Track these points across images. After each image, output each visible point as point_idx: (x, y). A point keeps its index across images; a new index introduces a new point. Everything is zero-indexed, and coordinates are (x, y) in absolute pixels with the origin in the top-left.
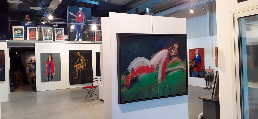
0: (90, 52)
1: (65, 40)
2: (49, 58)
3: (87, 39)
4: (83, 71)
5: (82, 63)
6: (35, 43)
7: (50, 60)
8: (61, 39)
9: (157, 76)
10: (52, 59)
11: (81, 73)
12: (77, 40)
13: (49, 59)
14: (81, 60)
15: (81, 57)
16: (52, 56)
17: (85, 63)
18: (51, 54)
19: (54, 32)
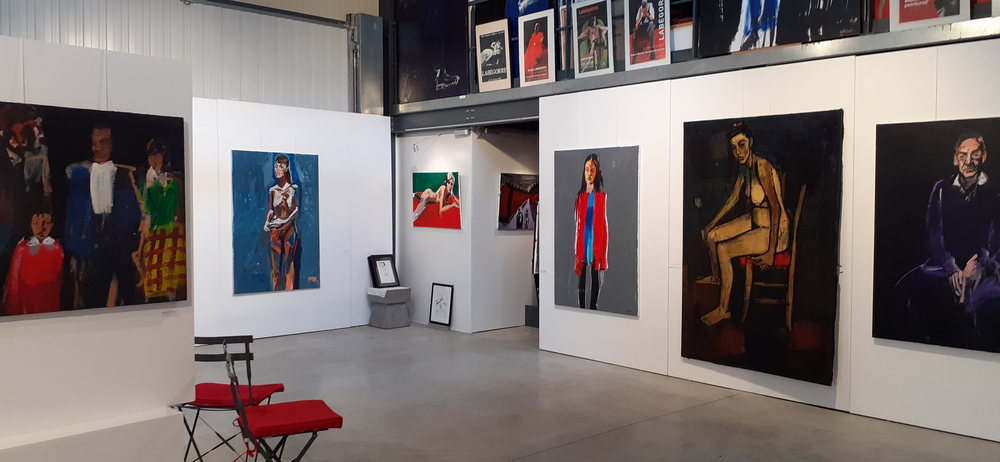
2: (587, 175)
3: (817, 21)
5: (763, 218)
6: (538, 98)
7: (590, 188)
10: (598, 181)
13: (588, 182)
16: (597, 166)
17: (784, 217)
18: (593, 155)
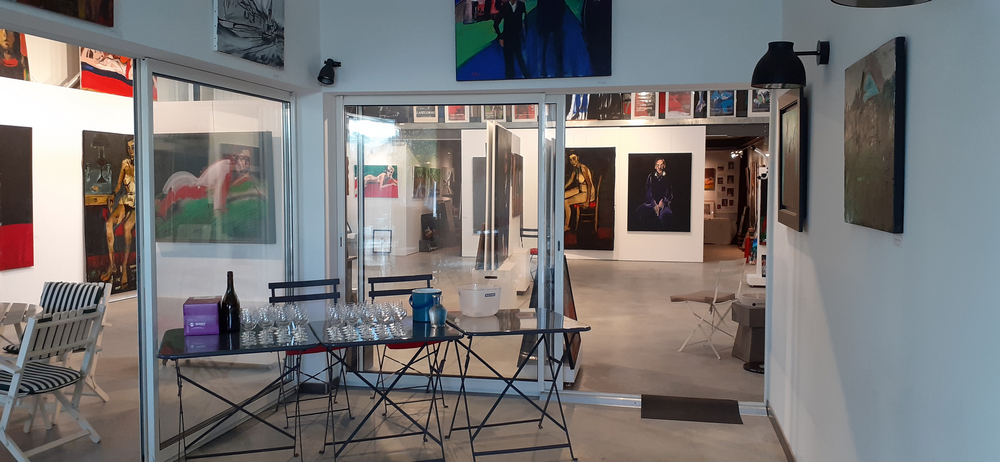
4: (586, 211)
5: (584, 188)
6: (461, 129)
11: (578, 217)
14: (581, 179)
15: (579, 170)
17: (593, 188)
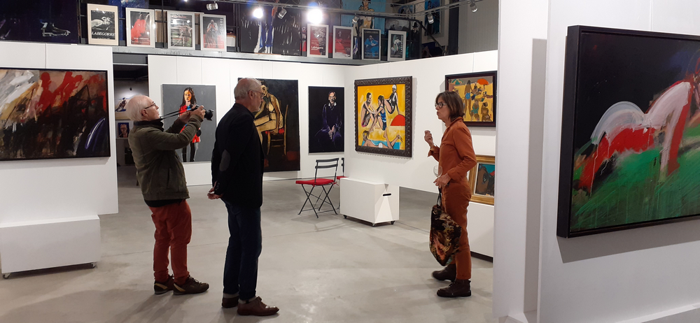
0: (293, 86)
1: (229, 49)
2: (186, 97)
3: (286, 47)
4: (277, 137)
5: (273, 116)
6: (147, 54)
7: (188, 104)
8: (217, 47)
9: (657, 161)
10: (193, 100)
11: (269, 143)
12: (260, 52)
13: (187, 101)
15: (269, 100)
16: (192, 94)
17: (281, 116)
18: (190, 88)
19: (198, 24)
